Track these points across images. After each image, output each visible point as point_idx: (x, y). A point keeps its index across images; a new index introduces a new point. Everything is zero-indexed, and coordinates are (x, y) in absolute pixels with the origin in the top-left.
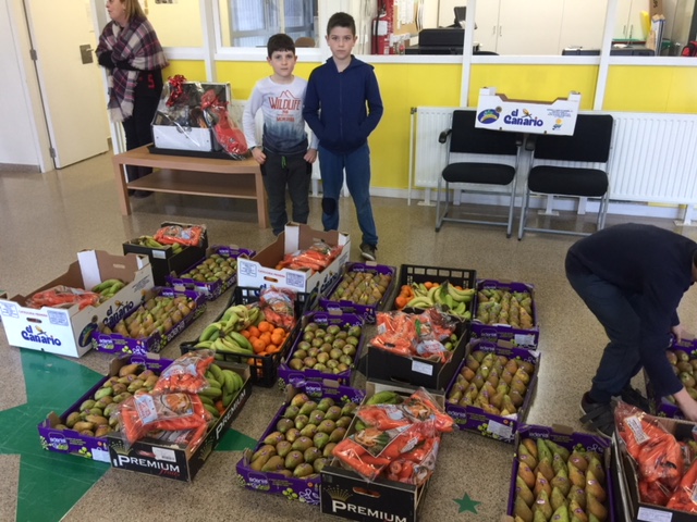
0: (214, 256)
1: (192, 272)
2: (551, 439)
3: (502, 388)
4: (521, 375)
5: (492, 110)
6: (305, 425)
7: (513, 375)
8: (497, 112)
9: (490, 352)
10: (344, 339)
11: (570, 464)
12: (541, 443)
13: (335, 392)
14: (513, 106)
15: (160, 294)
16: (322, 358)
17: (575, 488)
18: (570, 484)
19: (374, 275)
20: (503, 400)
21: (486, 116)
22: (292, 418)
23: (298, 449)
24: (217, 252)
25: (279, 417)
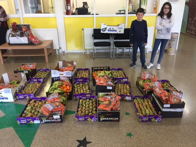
0: (39, 71)
1: (35, 76)
2: (139, 98)
3: (125, 90)
4: (128, 87)
5: (105, 28)
6: (86, 105)
7: (126, 87)
8: (106, 29)
9: (119, 84)
10: (85, 86)
11: (145, 102)
12: (138, 99)
13: (89, 97)
14: (110, 27)
15: (29, 83)
16: (82, 91)
17: (148, 106)
18: (146, 105)
19: (85, 71)
20: (126, 92)
21: (103, 30)
22: (82, 104)
23: (87, 110)
24: (39, 70)
25: (79, 105)
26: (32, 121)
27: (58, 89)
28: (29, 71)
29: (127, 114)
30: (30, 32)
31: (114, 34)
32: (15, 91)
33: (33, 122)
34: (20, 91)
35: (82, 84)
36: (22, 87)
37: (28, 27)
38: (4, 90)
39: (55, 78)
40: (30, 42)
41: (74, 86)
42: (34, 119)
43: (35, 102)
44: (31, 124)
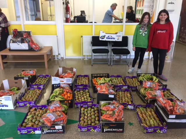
0: (39, 78)
1: (35, 82)
2: (142, 107)
3: (126, 98)
4: (129, 95)
5: (103, 36)
6: (88, 114)
7: (127, 95)
9: (120, 91)
11: (148, 111)
12: (140, 108)
13: (91, 106)
15: (29, 89)
17: (151, 116)
19: (84, 77)
20: (128, 101)
21: (102, 37)
22: (84, 113)
23: (89, 120)
24: (39, 76)
25: (80, 114)
26: (33, 131)
27: (59, 96)
28: (29, 77)
29: (131, 124)
30: (31, 38)
31: (112, 42)
32: (16, 99)
33: (34, 133)
34: (20, 98)
35: (82, 91)
36: (22, 94)
37: (29, 33)
38: (5, 97)
39: (56, 84)
40: (30, 49)
41: (75, 93)
42: (35, 129)
43: (35, 110)
44: (32, 134)
